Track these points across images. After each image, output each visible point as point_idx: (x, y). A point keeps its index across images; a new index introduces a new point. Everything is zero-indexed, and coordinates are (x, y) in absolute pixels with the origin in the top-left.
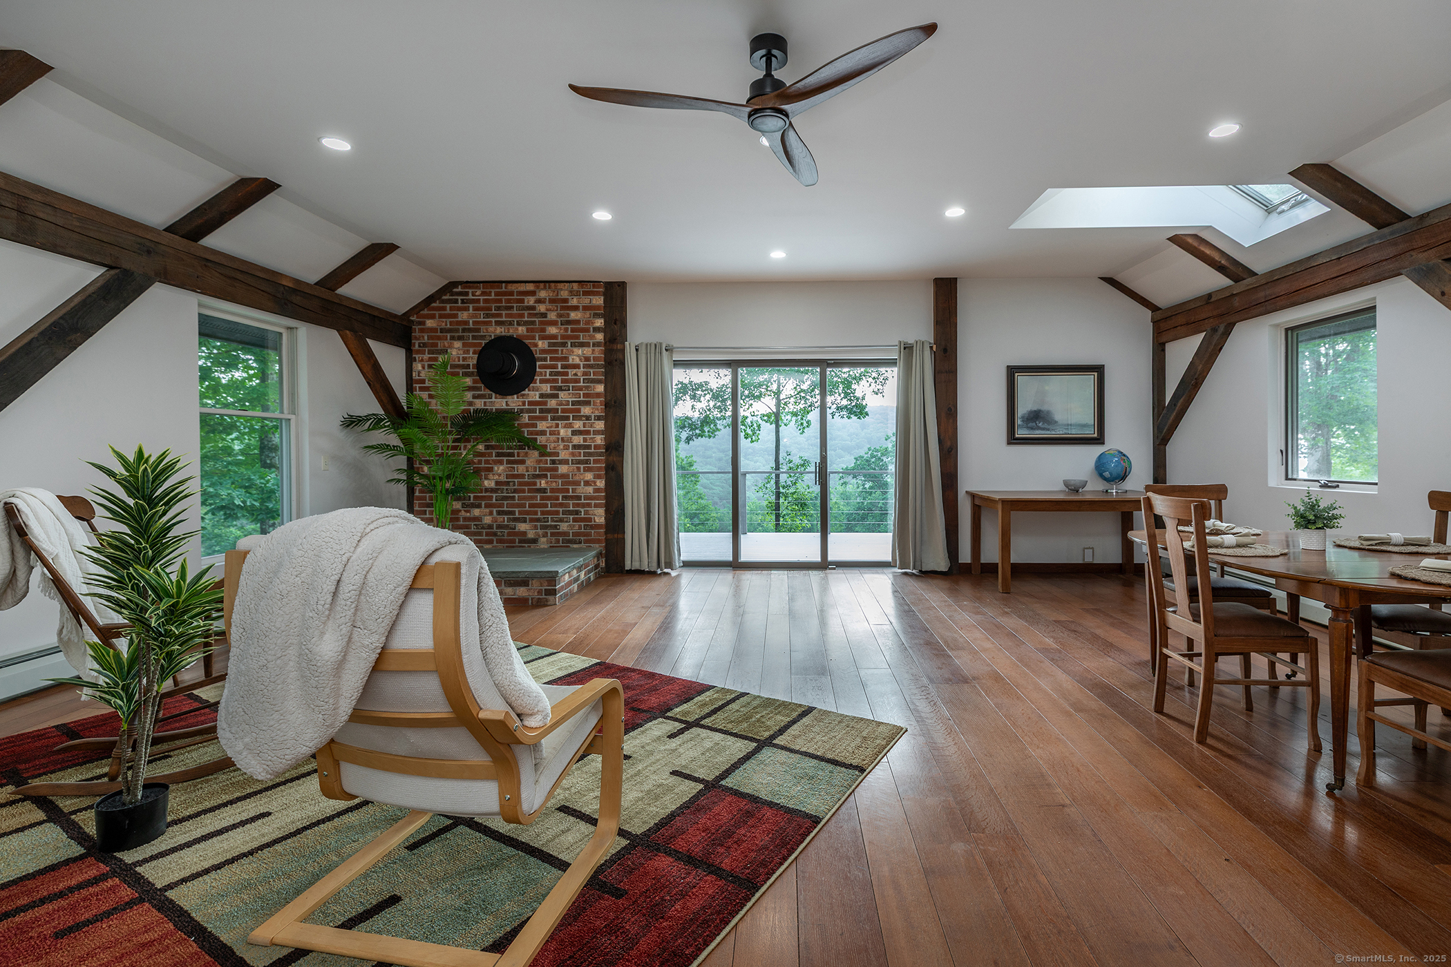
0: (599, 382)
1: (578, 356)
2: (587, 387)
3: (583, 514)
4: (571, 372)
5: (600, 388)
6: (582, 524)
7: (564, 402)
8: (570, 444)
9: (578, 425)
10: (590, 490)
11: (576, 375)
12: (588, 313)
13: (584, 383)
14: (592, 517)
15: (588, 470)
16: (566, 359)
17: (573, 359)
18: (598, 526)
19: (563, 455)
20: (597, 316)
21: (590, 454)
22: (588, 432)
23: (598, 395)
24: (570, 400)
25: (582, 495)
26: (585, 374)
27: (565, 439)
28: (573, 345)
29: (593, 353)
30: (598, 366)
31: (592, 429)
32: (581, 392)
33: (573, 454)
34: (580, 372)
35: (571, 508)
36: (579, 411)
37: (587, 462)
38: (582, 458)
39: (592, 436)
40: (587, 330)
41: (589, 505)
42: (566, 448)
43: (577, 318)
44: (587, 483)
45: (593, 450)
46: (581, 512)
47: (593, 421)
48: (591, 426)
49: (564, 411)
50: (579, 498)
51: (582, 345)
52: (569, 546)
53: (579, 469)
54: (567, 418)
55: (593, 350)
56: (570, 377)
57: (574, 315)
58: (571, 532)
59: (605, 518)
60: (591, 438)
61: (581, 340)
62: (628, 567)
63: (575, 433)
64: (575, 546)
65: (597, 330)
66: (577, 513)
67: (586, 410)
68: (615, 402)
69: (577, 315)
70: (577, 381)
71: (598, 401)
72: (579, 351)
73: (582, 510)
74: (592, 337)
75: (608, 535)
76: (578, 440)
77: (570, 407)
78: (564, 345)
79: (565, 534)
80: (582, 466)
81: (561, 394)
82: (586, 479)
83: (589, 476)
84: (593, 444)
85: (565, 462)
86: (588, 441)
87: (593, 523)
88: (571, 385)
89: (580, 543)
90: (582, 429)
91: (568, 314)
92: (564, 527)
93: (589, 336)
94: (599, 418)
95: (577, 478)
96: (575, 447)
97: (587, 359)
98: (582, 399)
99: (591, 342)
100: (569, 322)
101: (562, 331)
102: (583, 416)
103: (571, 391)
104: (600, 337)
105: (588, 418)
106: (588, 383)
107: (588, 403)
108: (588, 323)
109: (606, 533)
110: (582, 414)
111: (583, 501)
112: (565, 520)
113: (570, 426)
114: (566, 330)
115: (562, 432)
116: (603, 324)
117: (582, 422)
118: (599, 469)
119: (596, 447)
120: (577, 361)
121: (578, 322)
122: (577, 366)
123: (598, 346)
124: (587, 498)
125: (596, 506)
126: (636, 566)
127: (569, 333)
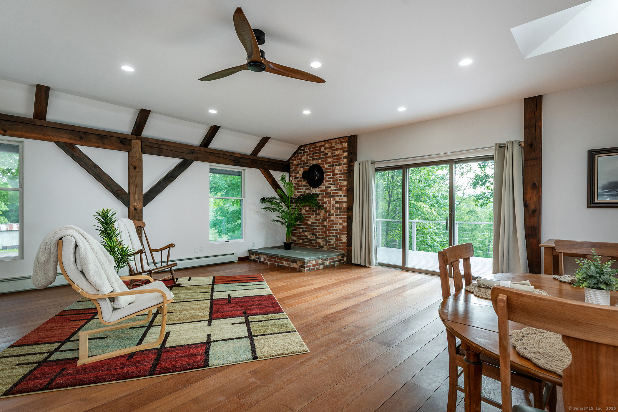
0: (345, 180)
1: (338, 170)
2: (340, 183)
3: (338, 237)
4: (335, 176)
5: (345, 183)
6: (338, 241)
7: (333, 190)
8: (335, 207)
9: (337, 199)
10: (341, 227)
11: (337, 178)
12: (341, 150)
13: (339, 181)
14: (342, 239)
15: (340, 218)
16: (333, 171)
17: (336, 171)
18: (343, 243)
19: (332, 212)
20: (344, 151)
21: (341, 212)
22: (340, 202)
23: (344, 186)
24: (335, 188)
25: (338, 229)
26: (340, 177)
27: (333, 205)
28: (336, 165)
29: (343, 168)
30: (344, 173)
31: (342, 201)
32: (339, 185)
33: (335, 212)
34: (338, 176)
35: (335, 234)
36: (338, 193)
37: (340, 215)
38: (338, 213)
39: (342, 204)
40: (341, 158)
41: (340, 233)
42: (333, 209)
43: (338, 154)
44: (340, 224)
45: (342, 210)
46: (338, 236)
47: (342, 197)
48: (342, 200)
49: (333, 193)
50: (337, 230)
51: (339, 165)
52: (334, 250)
53: (337, 217)
54: (333, 196)
55: (343, 167)
56: (335, 179)
57: (337, 153)
58: (334, 244)
59: (347, 240)
60: (342, 205)
61: (339, 163)
62: (353, 262)
63: (337, 202)
64: (336, 250)
65: (344, 158)
66: (336, 236)
67: (340, 193)
68: (351, 189)
69: (338, 153)
70: (337, 180)
71: (344, 188)
72: (338, 168)
73: (338, 235)
74: (343, 161)
75: (348, 247)
76: (337, 205)
77: (335, 191)
78: (333, 165)
79: (332, 245)
80: (338, 217)
81: (332, 186)
82: (340, 222)
83: (341, 221)
84: (342, 207)
85: (333, 215)
86: (341, 206)
87: (342, 241)
88: (335, 182)
89: (337, 249)
90: (339, 201)
91: (335, 152)
92: (332, 242)
93: (342, 161)
94: (344, 196)
95: (337, 222)
96: (336, 208)
97: (341, 171)
98: (339, 188)
99: (342, 163)
100: (335, 156)
101: (333, 160)
102: (339, 195)
103: (335, 185)
104: (345, 161)
105: (341, 196)
106: (341, 181)
107: (340, 190)
108: (341, 155)
109: (347, 246)
110: (339, 194)
111: (338, 232)
112: (333, 239)
113: (334, 200)
114: (334, 159)
115: (333, 202)
116: (347, 155)
117: (339, 198)
118: (344, 218)
119: (344, 208)
120: (337, 172)
121: (338, 155)
122: (337, 174)
123: (345, 165)
124: (340, 230)
125: (343, 234)
126: (356, 262)
127: (335, 160)
